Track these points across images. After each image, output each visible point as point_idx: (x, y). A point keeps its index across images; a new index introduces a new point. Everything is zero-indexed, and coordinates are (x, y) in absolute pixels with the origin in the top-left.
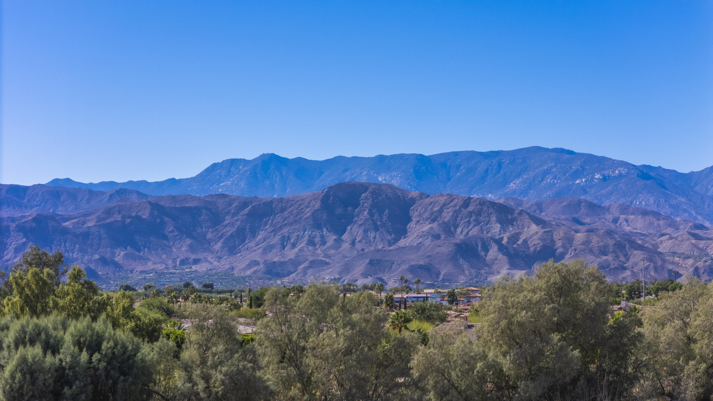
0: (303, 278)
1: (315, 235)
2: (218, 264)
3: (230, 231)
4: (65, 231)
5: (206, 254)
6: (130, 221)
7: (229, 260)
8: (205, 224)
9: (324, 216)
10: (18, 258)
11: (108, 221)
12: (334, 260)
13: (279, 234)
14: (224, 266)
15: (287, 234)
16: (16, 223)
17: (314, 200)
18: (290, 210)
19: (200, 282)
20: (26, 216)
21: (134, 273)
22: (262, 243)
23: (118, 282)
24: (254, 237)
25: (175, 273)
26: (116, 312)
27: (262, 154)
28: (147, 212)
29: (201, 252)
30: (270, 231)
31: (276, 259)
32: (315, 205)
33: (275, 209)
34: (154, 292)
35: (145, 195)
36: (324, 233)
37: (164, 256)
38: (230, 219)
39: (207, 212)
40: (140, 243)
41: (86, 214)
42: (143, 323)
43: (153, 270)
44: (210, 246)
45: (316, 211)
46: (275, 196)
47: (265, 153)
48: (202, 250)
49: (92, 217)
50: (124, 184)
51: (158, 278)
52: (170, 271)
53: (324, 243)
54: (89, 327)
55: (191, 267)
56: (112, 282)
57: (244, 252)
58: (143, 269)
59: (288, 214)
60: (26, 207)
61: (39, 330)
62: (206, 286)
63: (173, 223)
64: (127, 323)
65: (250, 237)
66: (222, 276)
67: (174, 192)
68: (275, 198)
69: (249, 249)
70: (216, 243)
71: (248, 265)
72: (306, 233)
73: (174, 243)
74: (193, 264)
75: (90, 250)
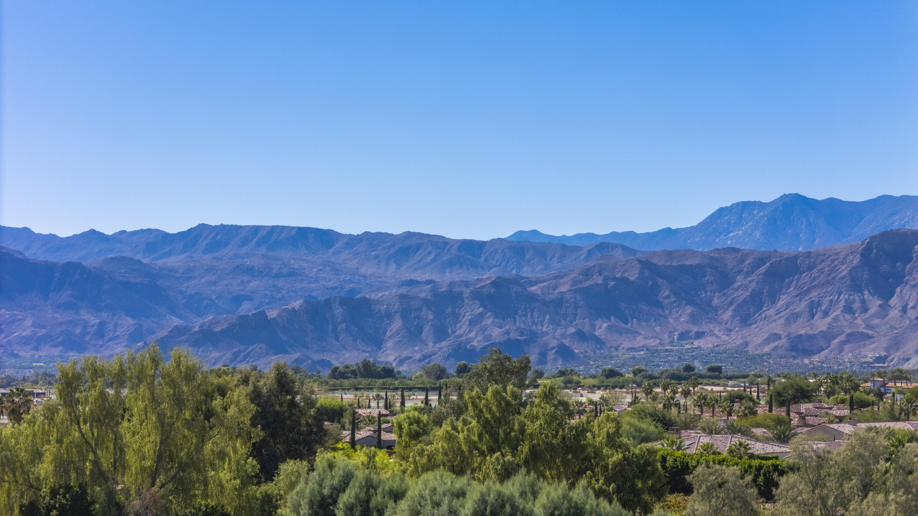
0: (838, 356)
1: (854, 299)
2: (727, 338)
3: (743, 295)
4: (532, 298)
5: (712, 325)
6: (615, 284)
7: (742, 334)
8: (710, 287)
9: (866, 275)
10: (474, 332)
11: (586, 284)
12: (878, 333)
13: (806, 298)
14: (734, 341)
15: (816, 299)
16: (471, 288)
17: (852, 254)
18: (820, 267)
19: (704, 362)
20: (482, 279)
21: (619, 351)
22: (784, 310)
23: (600, 363)
24: (774, 302)
25: (672, 351)
26: (598, 439)
27: (782, 194)
28: (635, 272)
29: (705, 322)
30: (794, 294)
31: (803, 332)
32: (852, 261)
33: (801, 267)
34: (645, 386)
35: (633, 250)
36: (866, 297)
37: (658, 329)
38: (742, 280)
39: (713, 271)
40: (627, 312)
41: (558, 276)
42: (633, 454)
43: (644, 346)
44: (716, 315)
45: (854, 268)
46: (800, 249)
47: (787, 193)
48: (707, 320)
49: (566, 279)
50: (606, 236)
51: (650, 356)
52: (666, 348)
53: (865, 309)
54: (565, 496)
55: (692, 343)
56: (592, 363)
57: (761, 323)
58: (630, 346)
59: (817, 273)
60: (483, 268)
61: (502, 501)
62: (712, 369)
63: (669, 286)
64: (613, 454)
65: (769, 302)
66: (732, 354)
67: (671, 246)
68: (801, 252)
69: (767, 319)
70: (724, 312)
71: (767, 339)
72: (842, 297)
73: (670, 312)
74: (695, 339)
75: (563, 322)
